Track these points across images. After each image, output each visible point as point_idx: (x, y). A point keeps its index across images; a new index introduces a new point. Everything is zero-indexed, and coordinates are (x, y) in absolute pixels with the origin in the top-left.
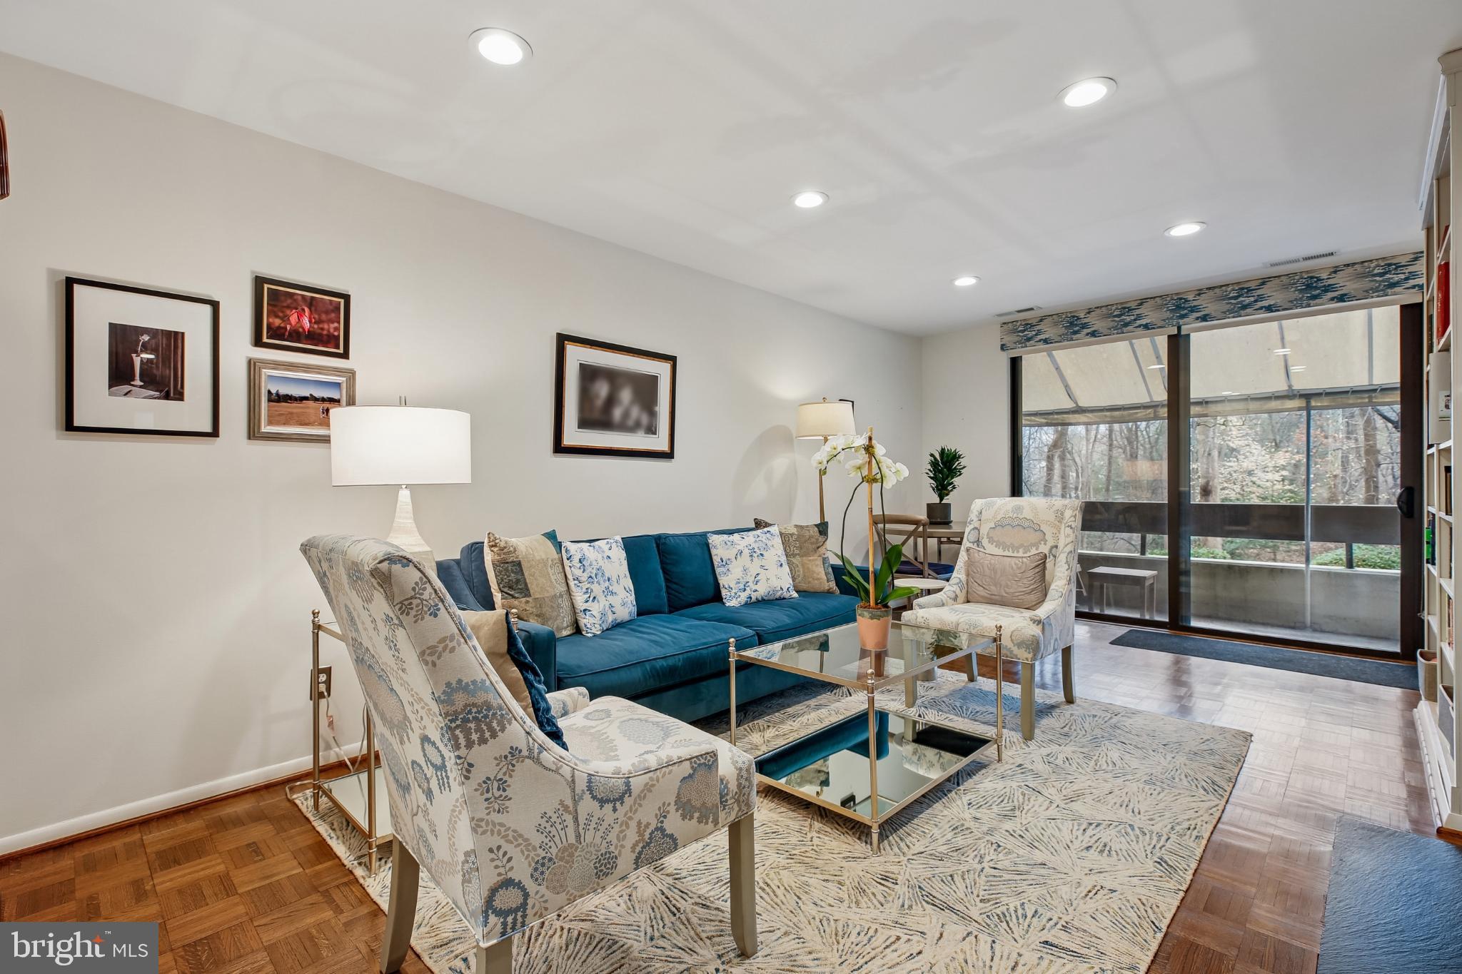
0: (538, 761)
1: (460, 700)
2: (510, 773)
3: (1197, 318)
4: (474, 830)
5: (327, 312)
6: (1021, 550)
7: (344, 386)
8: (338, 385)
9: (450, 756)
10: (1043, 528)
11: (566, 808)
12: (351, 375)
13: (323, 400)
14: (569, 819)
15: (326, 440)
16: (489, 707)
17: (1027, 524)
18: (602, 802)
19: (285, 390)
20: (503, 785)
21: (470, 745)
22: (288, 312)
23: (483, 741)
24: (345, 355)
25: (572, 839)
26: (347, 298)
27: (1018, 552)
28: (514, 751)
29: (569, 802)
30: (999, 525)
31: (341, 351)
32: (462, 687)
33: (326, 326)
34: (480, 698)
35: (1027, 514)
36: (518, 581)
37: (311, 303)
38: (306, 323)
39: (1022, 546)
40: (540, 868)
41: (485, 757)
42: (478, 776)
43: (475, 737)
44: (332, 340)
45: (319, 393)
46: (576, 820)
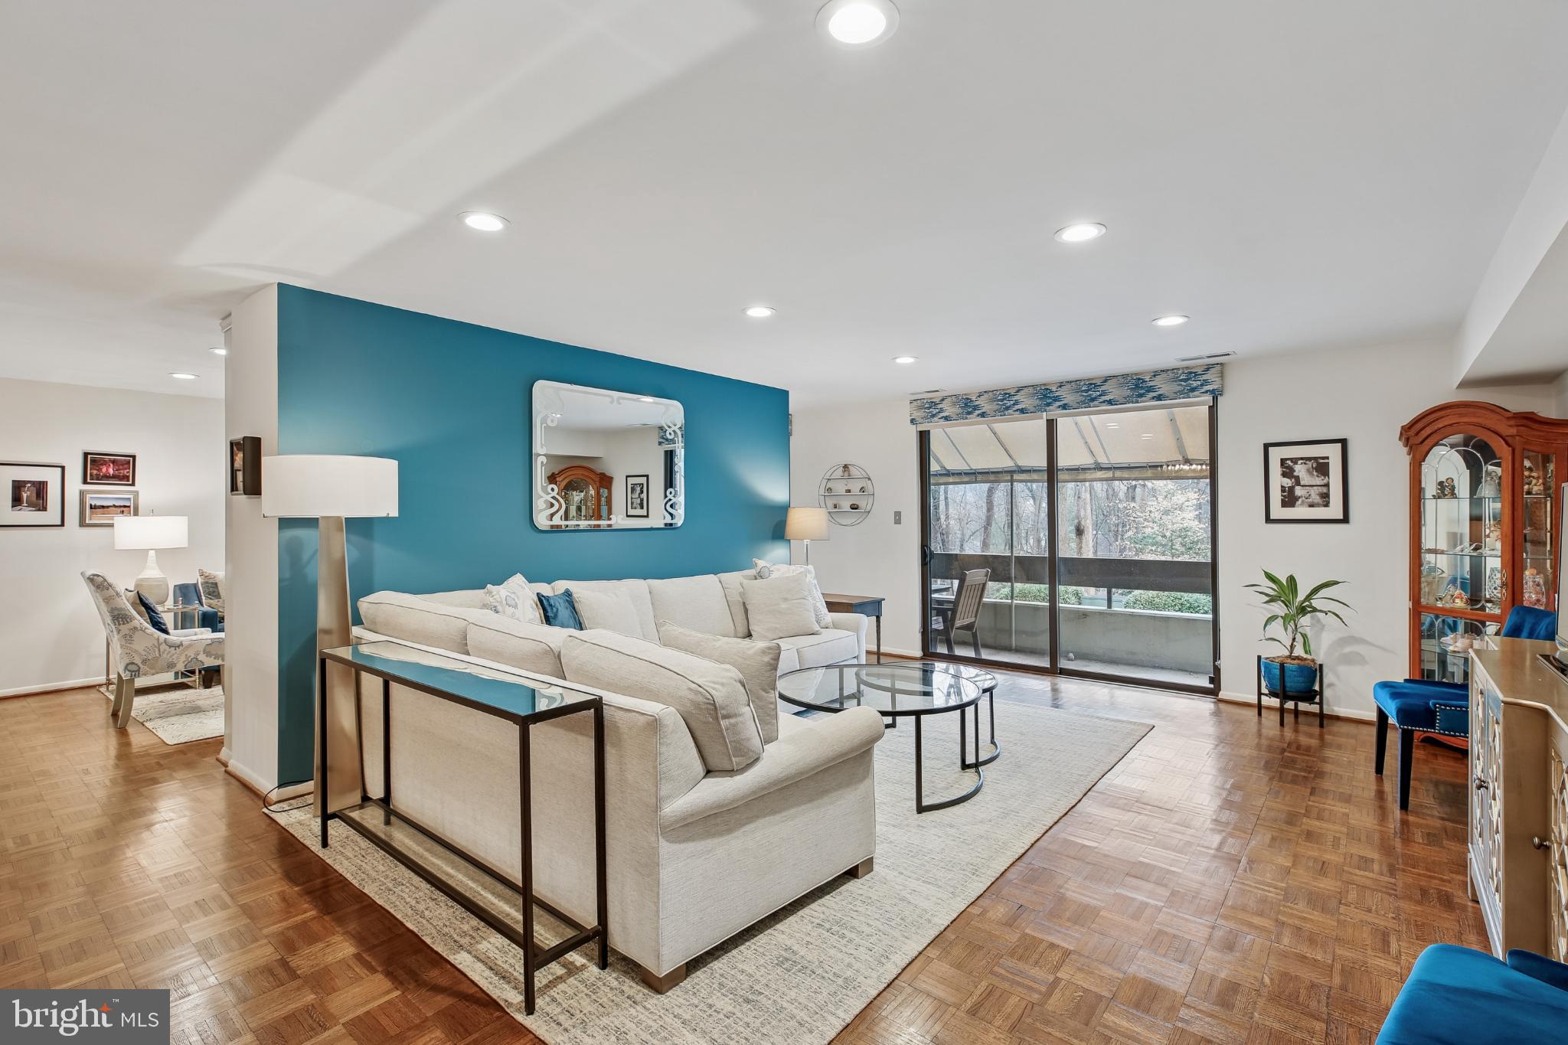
0: (144, 632)
1: (116, 613)
2: (134, 633)
4: (121, 648)
5: (122, 465)
7: (132, 499)
8: (129, 499)
9: (114, 627)
11: (155, 646)
12: (136, 494)
13: (120, 507)
14: (157, 650)
15: (111, 526)
16: (126, 615)
18: (170, 647)
19: (99, 503)
20: (131, 636)
21: (119, 624)
22: (101, 467)
23: (124, 624)
24: (133, 484)
25: (158, 655)
26: (134, 457)
28: (135, 628)
29: (156, 644)
31: (130, 482)
32: (116, 609)
33: (122, 471)
34: (123, 612)
36: (214, 592)
37: (114, 462)
38: (111, 471)
40: (144, 662)
41: (125, 628)
42: (122, 633)
43: (121, 622)
44: (126, 478)
45: (118, 503)
46: (159, 650)
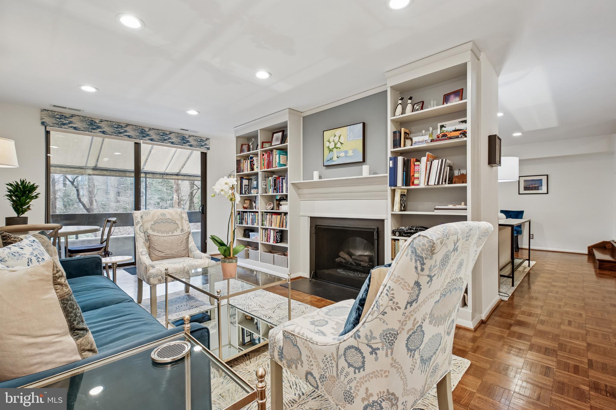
3: (149, 139)
6: (170, 233)
10: (177, 222)
17: (170, 221)
27: (169, 234)
30: (156, 223)
35: (168, 216)
39: (170, 231)
